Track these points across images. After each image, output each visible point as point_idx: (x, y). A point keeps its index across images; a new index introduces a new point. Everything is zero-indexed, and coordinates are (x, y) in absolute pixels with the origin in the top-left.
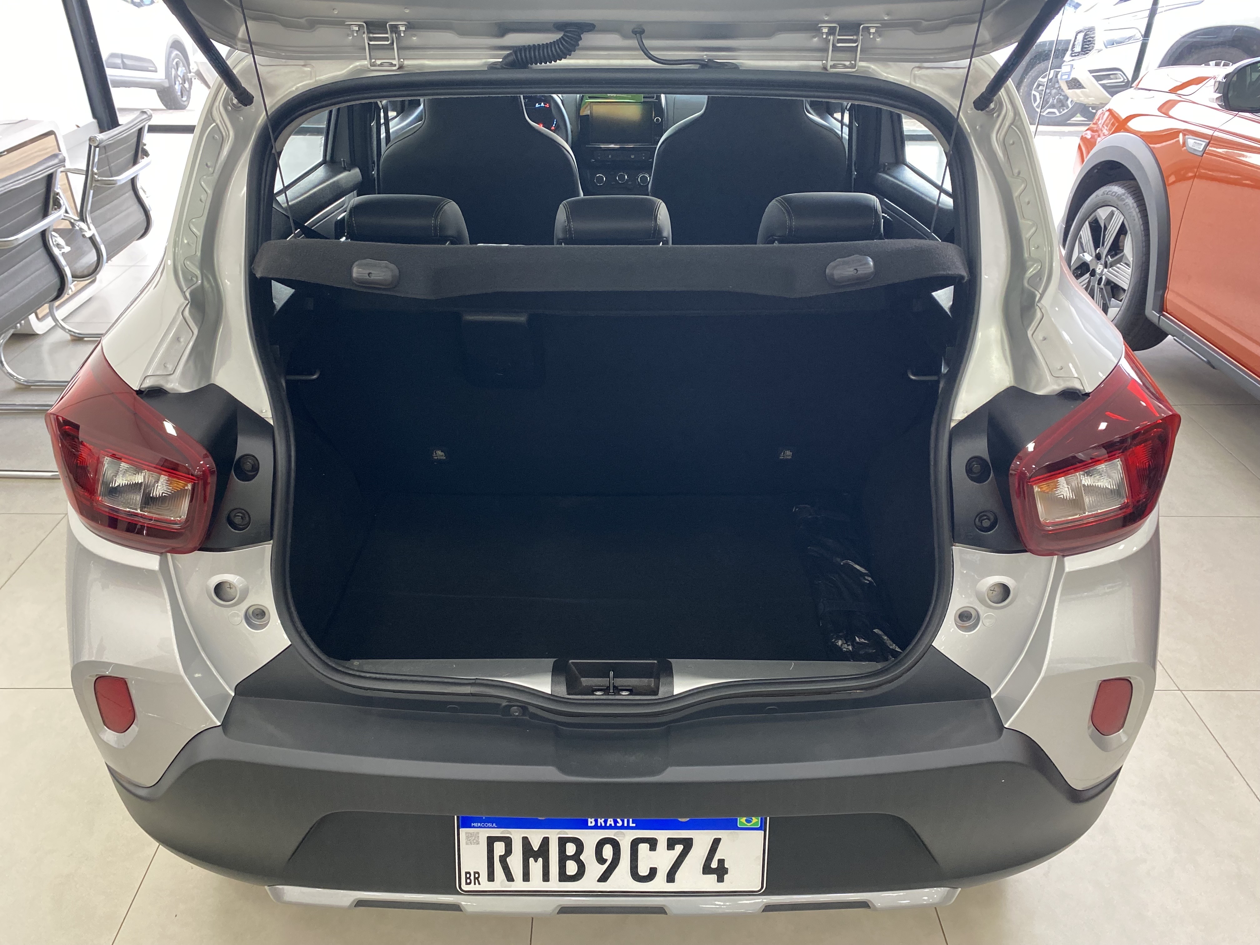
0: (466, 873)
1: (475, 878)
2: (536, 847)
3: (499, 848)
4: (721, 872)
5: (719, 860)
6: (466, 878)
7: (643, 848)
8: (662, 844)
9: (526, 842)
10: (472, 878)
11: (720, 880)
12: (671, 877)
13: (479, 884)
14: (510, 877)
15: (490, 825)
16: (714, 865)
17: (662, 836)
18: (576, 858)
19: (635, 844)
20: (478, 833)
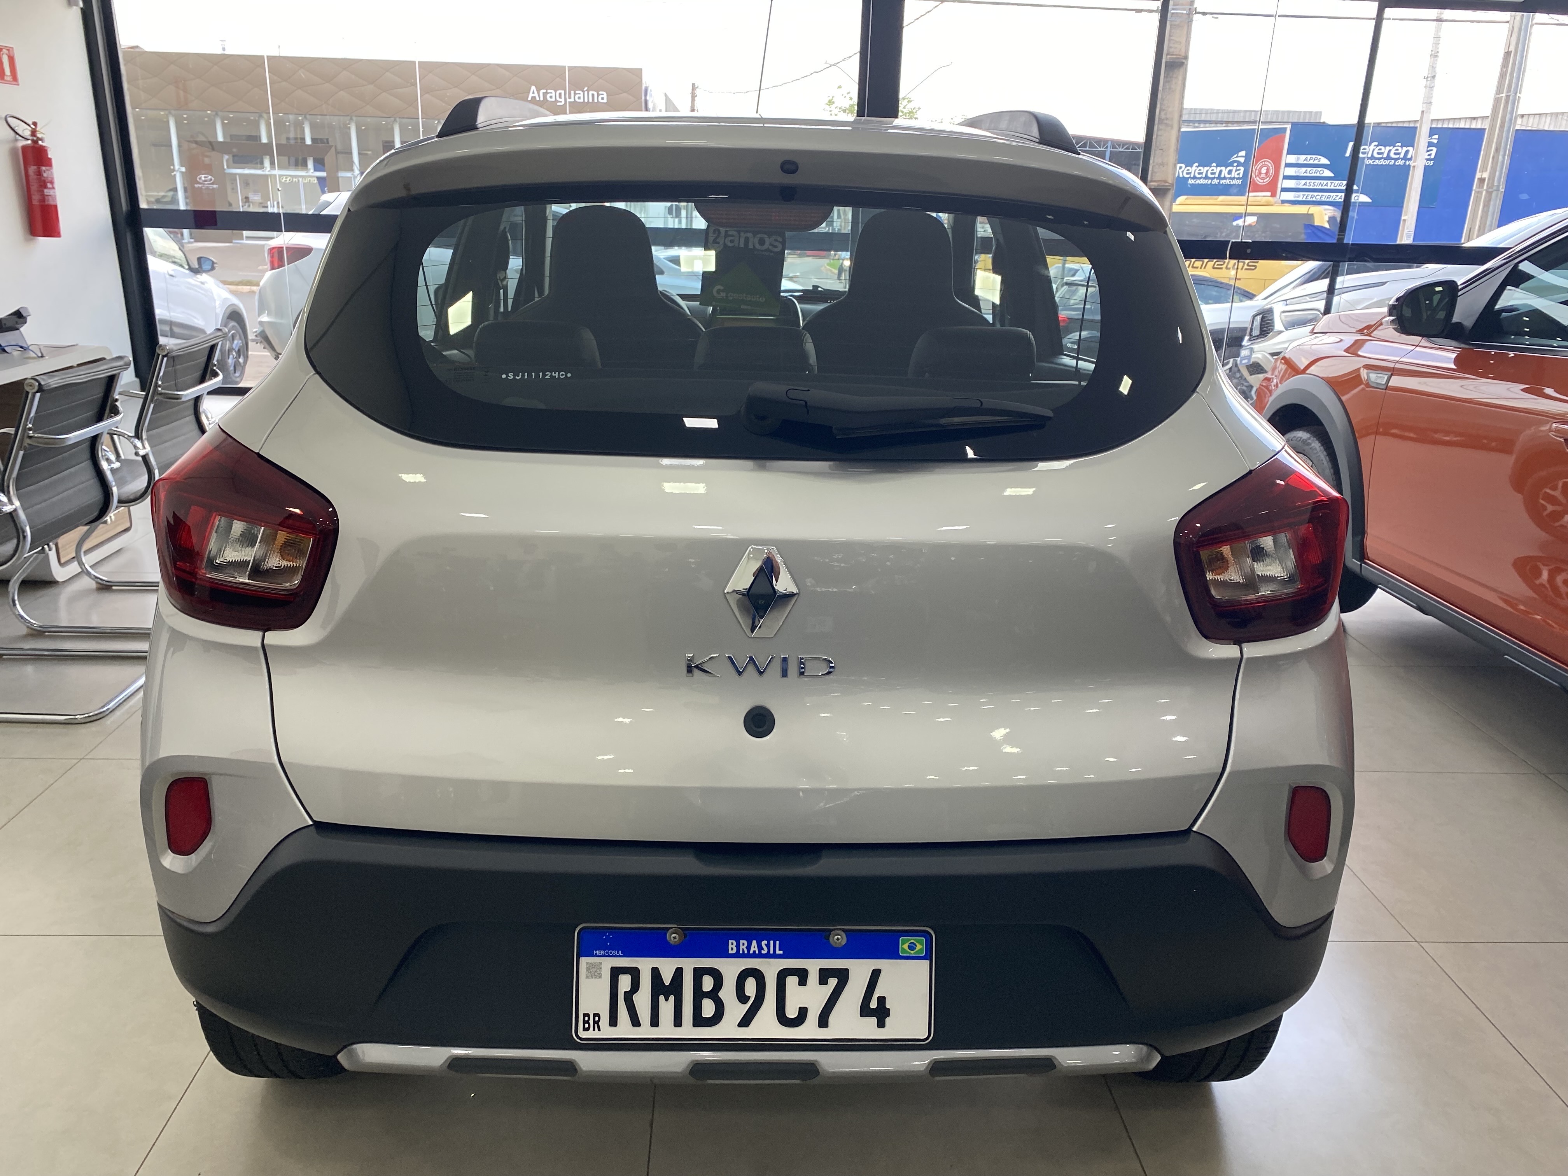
0: (585, 1015)
1: (595, 1022)
2: (667, 980)
3: (625, 983)
4: (881, 1014)
5: (879, 998)
6: (585, 1022)
7: (792, 981)
8: (813, 977)
9: (655, 972)
10: (591, 1022)
11: (881, 1024)
12: (823, 1021)
13: (599, 1030)
14: (635, 1021)
15: (615, 953)
16: (874, 1004)
17: (813, 966)
18: (714, 995)
19: (783, 975)
20: (601, 963)
